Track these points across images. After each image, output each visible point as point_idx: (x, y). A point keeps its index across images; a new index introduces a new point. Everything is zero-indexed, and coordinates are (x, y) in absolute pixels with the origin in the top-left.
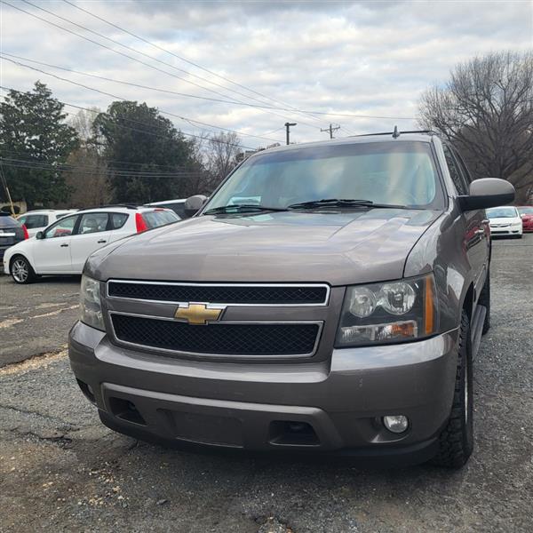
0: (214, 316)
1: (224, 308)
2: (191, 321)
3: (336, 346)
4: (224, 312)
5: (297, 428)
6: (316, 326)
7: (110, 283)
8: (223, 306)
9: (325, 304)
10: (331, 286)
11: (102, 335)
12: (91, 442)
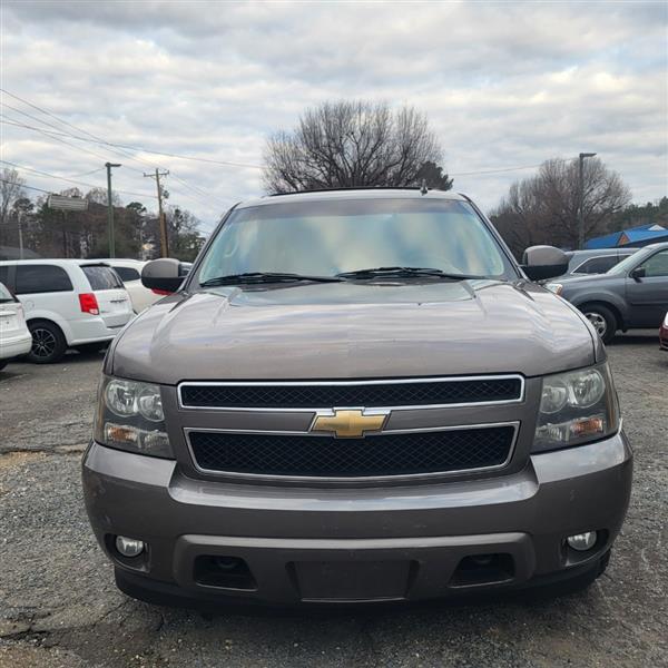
0: (375, 425)
1: (388, 413)
2: (340, 433)
3: (532, 451)
4: (388, 417)
5: (485, 562)
6: (511, 428)
7: (183, 388)
8: (386, 410)
9: (520, 400)
10: (525, 377)
11: (171, 465)
12: (85, 628)
